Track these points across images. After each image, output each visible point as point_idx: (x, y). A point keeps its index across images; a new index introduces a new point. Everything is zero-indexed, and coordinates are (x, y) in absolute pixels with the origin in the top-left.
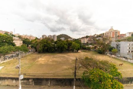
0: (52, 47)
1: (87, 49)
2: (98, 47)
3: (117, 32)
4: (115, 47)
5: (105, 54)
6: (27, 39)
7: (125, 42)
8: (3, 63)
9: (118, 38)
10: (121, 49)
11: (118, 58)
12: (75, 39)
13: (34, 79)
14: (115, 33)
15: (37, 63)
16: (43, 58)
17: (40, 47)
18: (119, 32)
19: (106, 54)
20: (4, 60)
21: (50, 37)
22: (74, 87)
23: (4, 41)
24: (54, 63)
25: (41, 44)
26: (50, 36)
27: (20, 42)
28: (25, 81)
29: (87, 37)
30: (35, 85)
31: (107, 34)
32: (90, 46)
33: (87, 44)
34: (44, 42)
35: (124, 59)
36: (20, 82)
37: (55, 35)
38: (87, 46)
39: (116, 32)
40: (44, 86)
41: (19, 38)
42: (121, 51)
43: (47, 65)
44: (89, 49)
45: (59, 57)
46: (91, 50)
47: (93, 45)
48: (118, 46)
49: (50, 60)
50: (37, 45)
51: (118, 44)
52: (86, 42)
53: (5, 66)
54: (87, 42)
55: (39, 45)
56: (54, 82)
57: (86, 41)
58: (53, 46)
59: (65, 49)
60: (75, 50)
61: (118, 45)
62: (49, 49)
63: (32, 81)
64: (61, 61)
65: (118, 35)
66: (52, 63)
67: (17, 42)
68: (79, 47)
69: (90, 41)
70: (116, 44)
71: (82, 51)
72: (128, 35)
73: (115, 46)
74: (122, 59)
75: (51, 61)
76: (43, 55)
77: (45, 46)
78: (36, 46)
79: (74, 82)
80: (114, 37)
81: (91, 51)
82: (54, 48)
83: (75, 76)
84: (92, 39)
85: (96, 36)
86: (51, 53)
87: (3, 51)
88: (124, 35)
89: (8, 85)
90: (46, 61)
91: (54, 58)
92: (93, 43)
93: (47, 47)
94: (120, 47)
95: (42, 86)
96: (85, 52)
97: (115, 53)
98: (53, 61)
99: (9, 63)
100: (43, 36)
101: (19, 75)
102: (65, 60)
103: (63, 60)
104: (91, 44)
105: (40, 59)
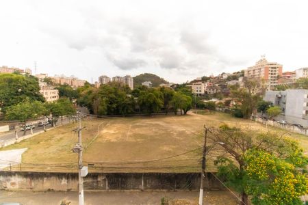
0: (129, 104)
1: (206, 108)
2: (234, 104)
3: (275, 68)
4: (274, 102)
5: (251, 118)
6: (66, 85)
7: (297, 90)
8: (24, 141)
9: (277, 81)
10: (288, 106)
11: (281, 127)
12: (178, 85)
13: (109, 176)
14: (270, 69)
15: (99, 140)
16: (110, 129)
17: (101, 105)
18: (281, 68)
19: (253, 117)
20: (24, 134)
21: (116, 80)
22: (201, 191)
23: (20, 90)
24: (139, 140)
25: (102, 97)
26: (118, 77)
27: (54, 93)
28: (90, 180)
29: (204, 80)
30: (111, 188)
31: (252, 72)
32: (214, 100)
33: (206, 95)
34: (111, 93)
35: (296, 129)
36: (81, 182)
37: (129, 77)
38: (205, 101)
39: (273, 68)
40: (132, 190)
41: (48, 83)
42: (288, 112)
43: (123, 145)
44: (211, 108)
45: (146, 126)
46: (218, 109)
47: (221, 99)
48: (279, 100)
49: (129, 133)
50: (93, 98)
51: (280, 96)
52: (203, 92)
53: (29, 148)
54: (206, 92)
55: (99, 99)
56: (153, 182)
57: (203, 88)
58: (130, 100)
59: (158, 108)
60: (179, 110)
61: (280, 98)
62: (121, 108)
63: (105, 180)
64: (153, 134)
65: (277, 75)
66: (134, 141)
67: (46, 93)
68: (190, 102)
69: (213, 90)
70: (277, 96)
71: (195, 113)
72: (300, 75)
73: (273, 100)
74: (292, 128)
75: (130, 136)
76: (109, 122)
77: (111, 101)
78: (90, 101)
79: (202, 181)
80: (270, 78)
81: (216, 111)
82: (133, 105)
83: (204, 167)
84: (217, 85)
85: (225, 77)
86: (126, 116)
87: (23, 113)
88: (291, 73)
89: (49, 190)
90: (120, 136)
91: (137, 129)
92: (219, 93)
93: (117, 103)
94: (285, 103)
95: (125, 191)
96: (203, 113)
97: (276, 116)
98: (135, 136)
99: (36, 141)
100: (101, 79)
101: (80, 167)
102: (162, 132)
103: (156, 133)
104: (215, 96)
105: (104, 131)
